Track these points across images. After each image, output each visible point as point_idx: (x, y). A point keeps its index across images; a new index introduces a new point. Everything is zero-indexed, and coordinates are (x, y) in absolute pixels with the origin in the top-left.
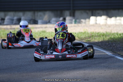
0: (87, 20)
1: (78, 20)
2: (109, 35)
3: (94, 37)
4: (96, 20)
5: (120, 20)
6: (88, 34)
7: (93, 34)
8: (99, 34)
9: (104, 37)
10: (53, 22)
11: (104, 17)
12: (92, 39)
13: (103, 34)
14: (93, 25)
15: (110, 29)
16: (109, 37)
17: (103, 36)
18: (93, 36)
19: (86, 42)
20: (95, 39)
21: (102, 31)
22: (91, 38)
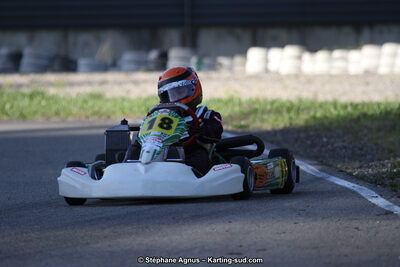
0: (238, 59)
1: (206, 61)
2: (308, 109)
3: (259, 115)
4: (267, 61)
5: (345, 59)
6: (240, 104)
7: (257, 106)
8: (275, 105)
9: (292, 114)
10: (126, 66)
11: (291, 51)
12: (254, 121)
13: (288, 105)
14: (256, 77)
15: (313, 88)
16: (308, 113)
17: (289, 110)
18: (255, 111)
19: (235, 129)
20: (262, 121)
21: (285, 94)
22: (251, 119)
